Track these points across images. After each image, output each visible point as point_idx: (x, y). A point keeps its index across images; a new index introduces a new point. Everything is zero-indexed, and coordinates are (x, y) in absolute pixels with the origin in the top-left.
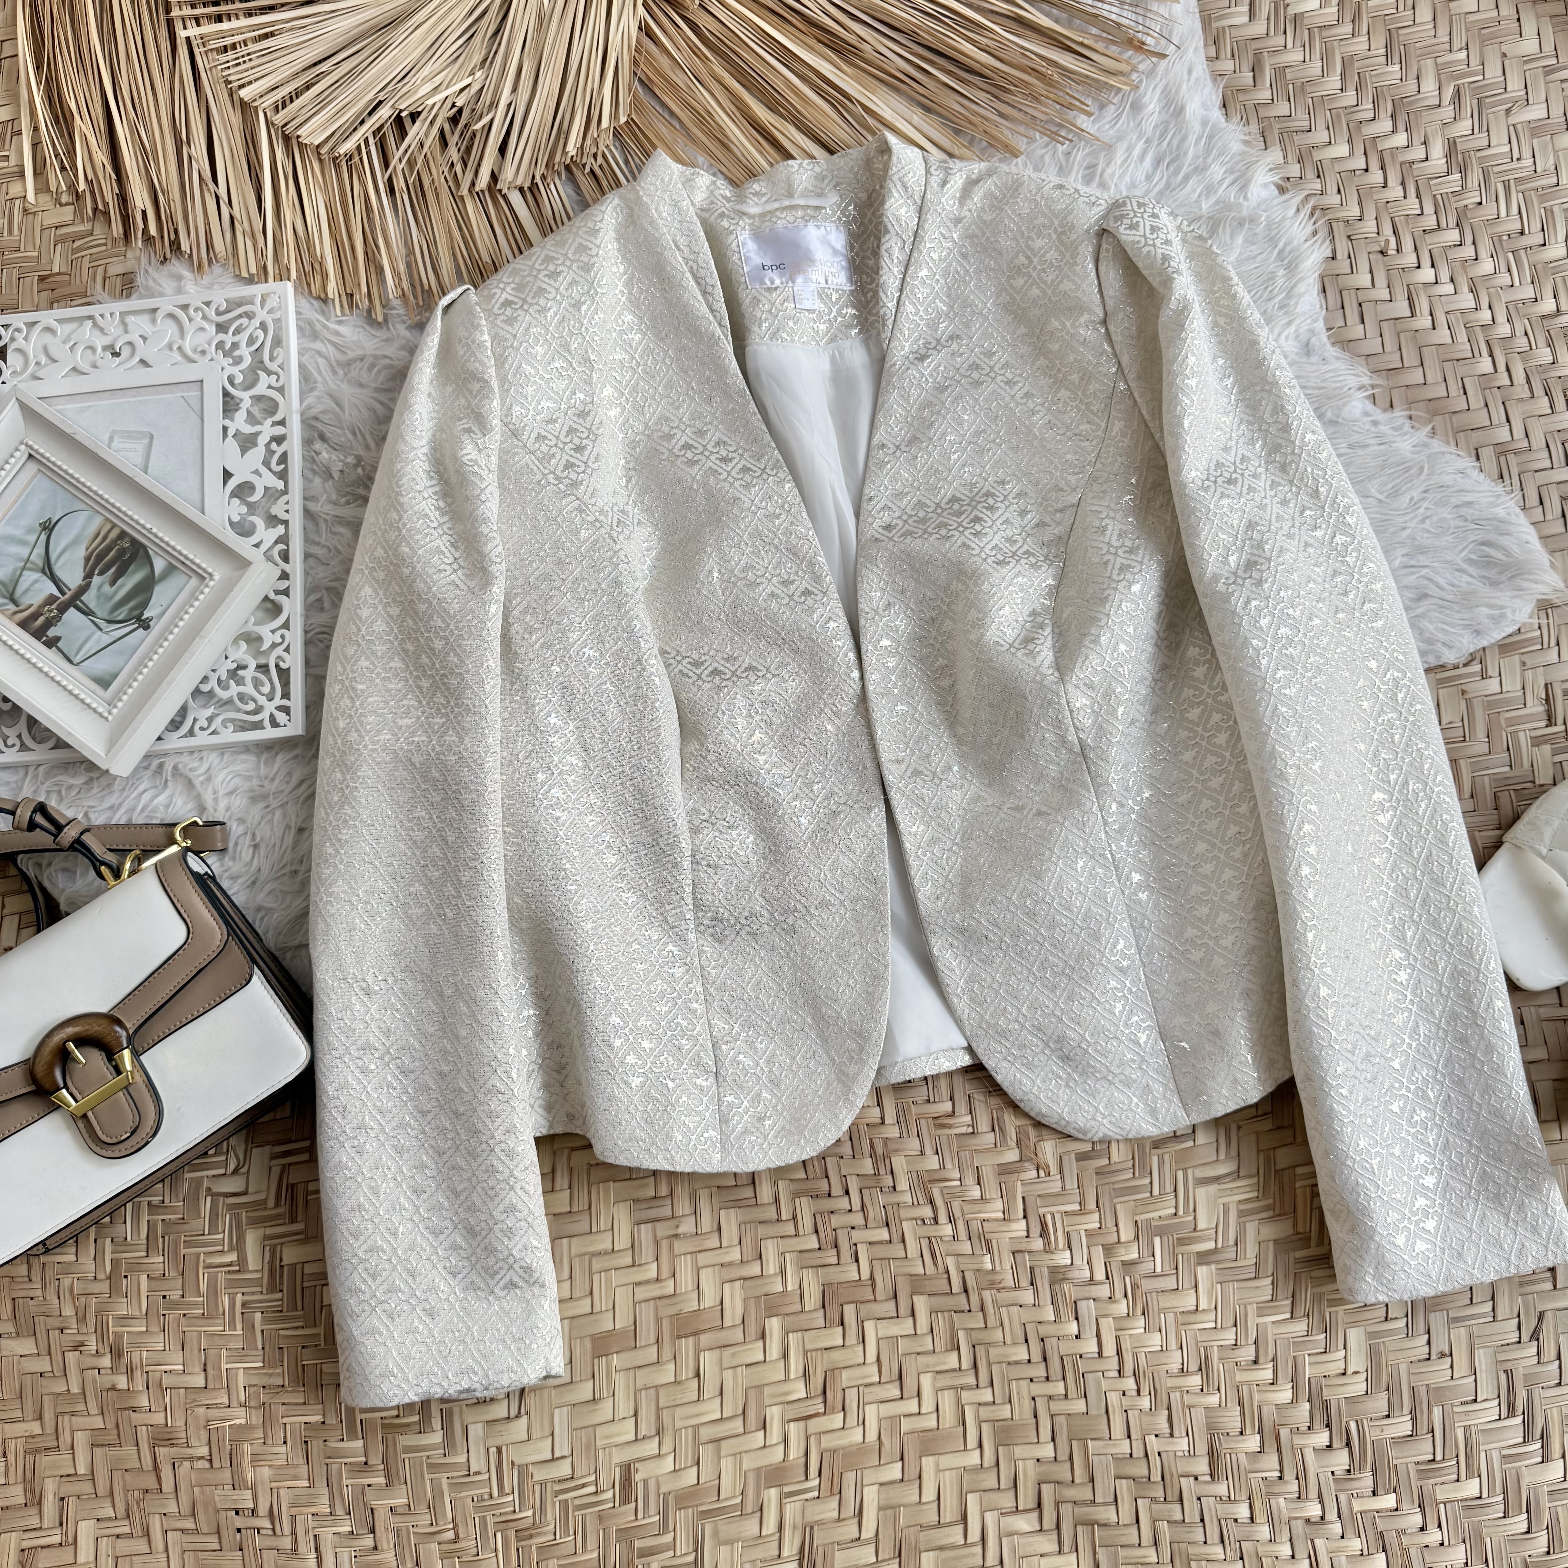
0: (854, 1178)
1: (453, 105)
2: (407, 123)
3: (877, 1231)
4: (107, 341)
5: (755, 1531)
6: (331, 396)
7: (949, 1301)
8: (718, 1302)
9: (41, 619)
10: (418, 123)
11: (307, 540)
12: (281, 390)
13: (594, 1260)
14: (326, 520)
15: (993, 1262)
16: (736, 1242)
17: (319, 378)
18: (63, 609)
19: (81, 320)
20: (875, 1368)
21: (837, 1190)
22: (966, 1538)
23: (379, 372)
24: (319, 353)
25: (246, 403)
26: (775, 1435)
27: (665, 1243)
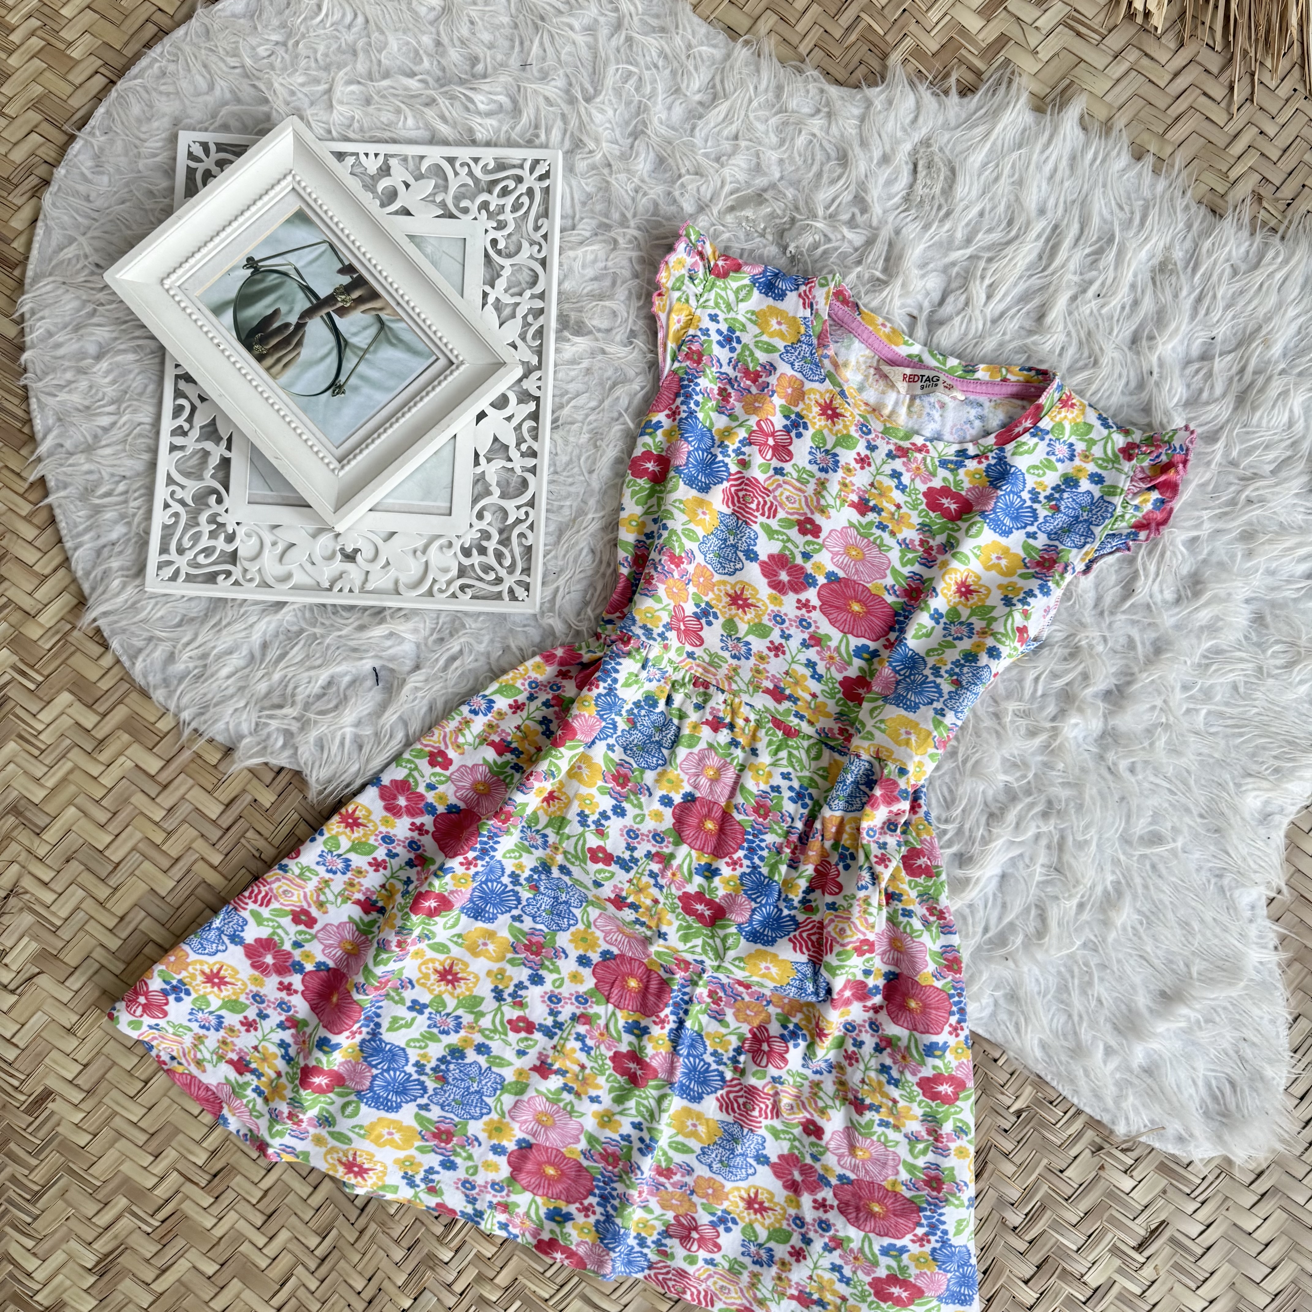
5: (90, 1213)
20: (260, 1194)
26: (158, 1169)
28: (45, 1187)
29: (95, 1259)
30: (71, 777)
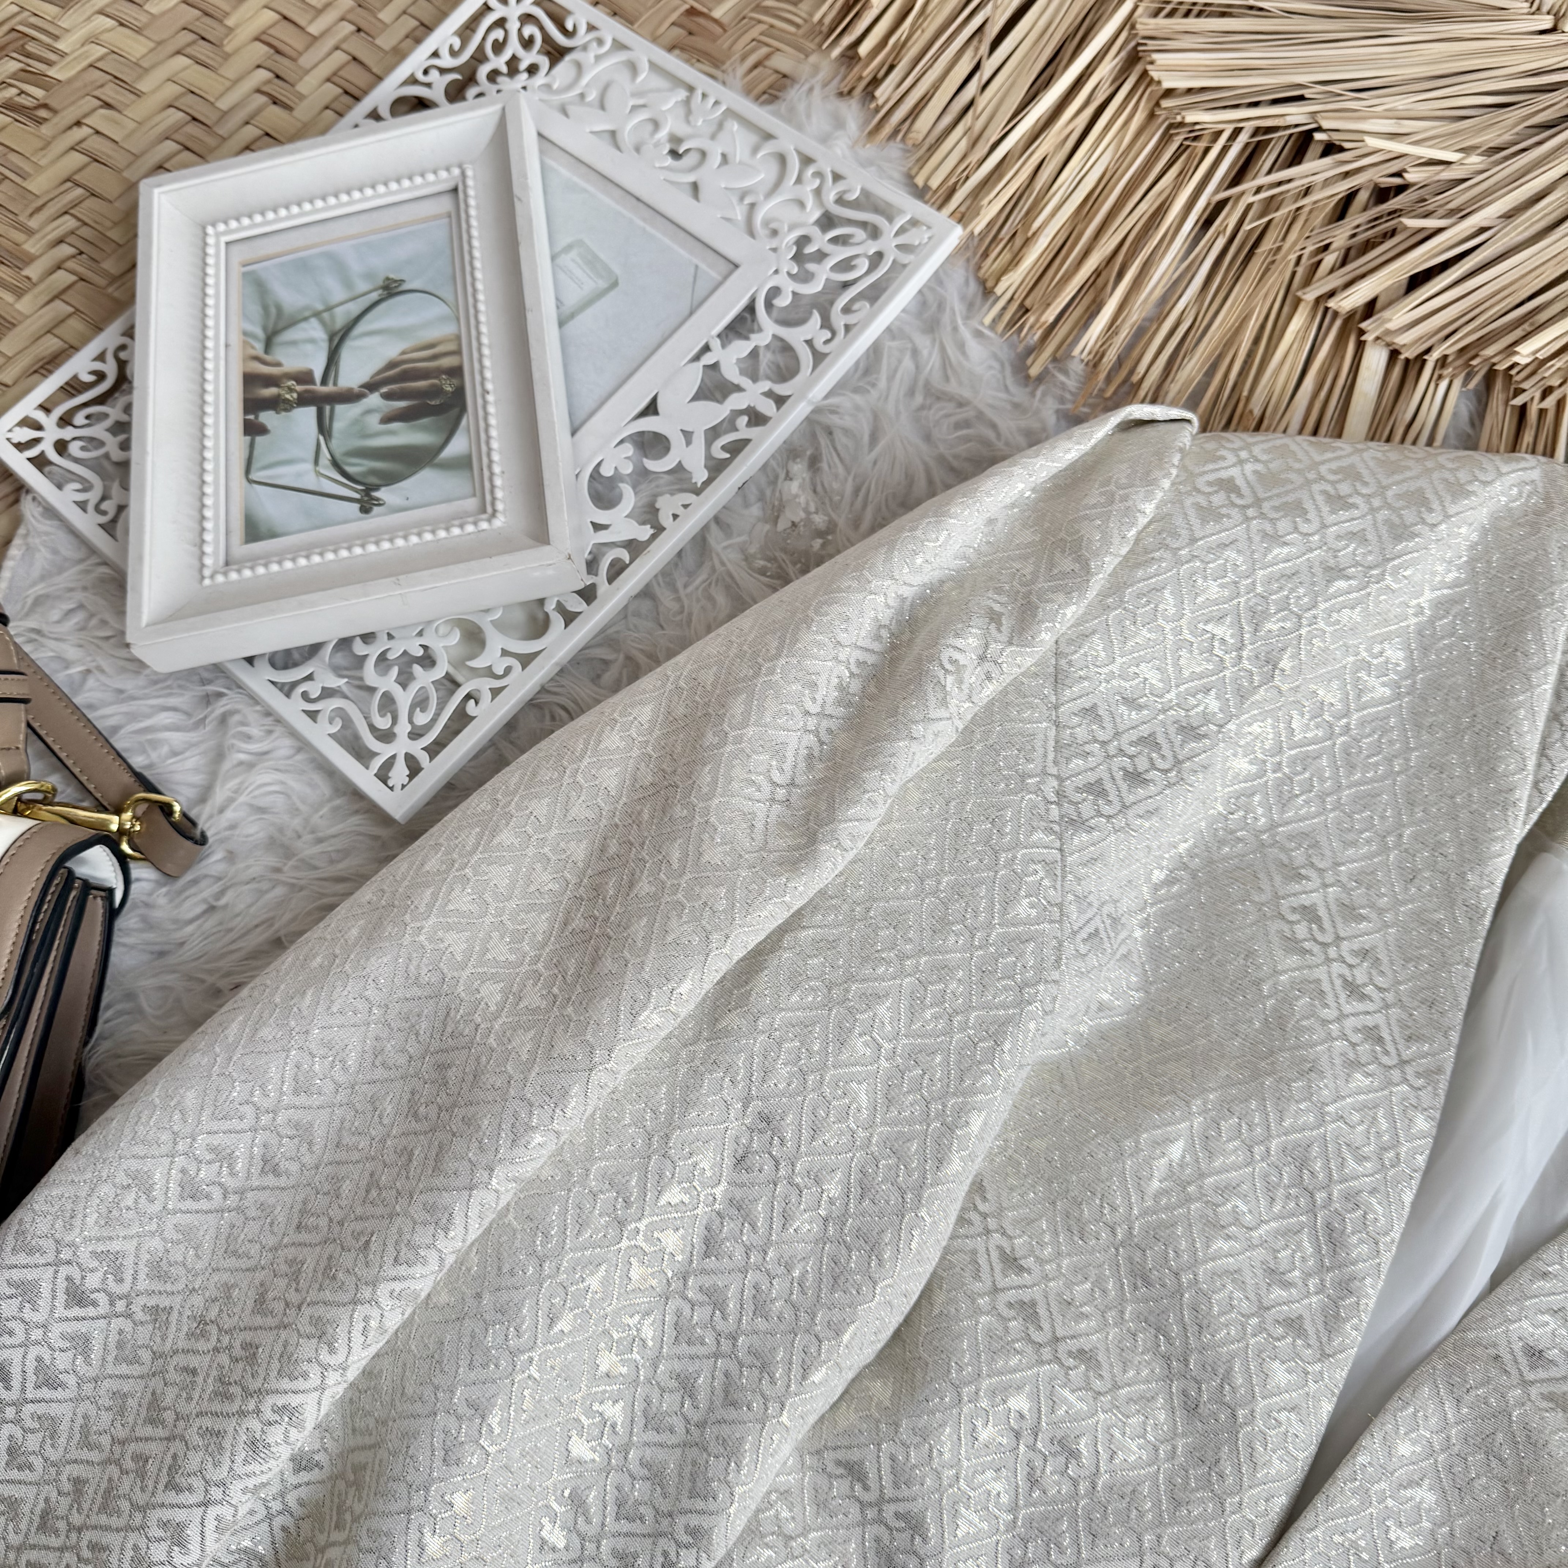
1: (1398, 174)
2: (1314, 150)
4: (682, 129)
6: (876, 417)
9: (272, 391)
10: (1328, 160)
11: (666, 574)
12: (819, 358)
14: (713, 570)
17: (883, 383)
18: (304, 400)
19: (678, 82)
23: (967, 439)
24: (915, 352)
25: (761, 339)
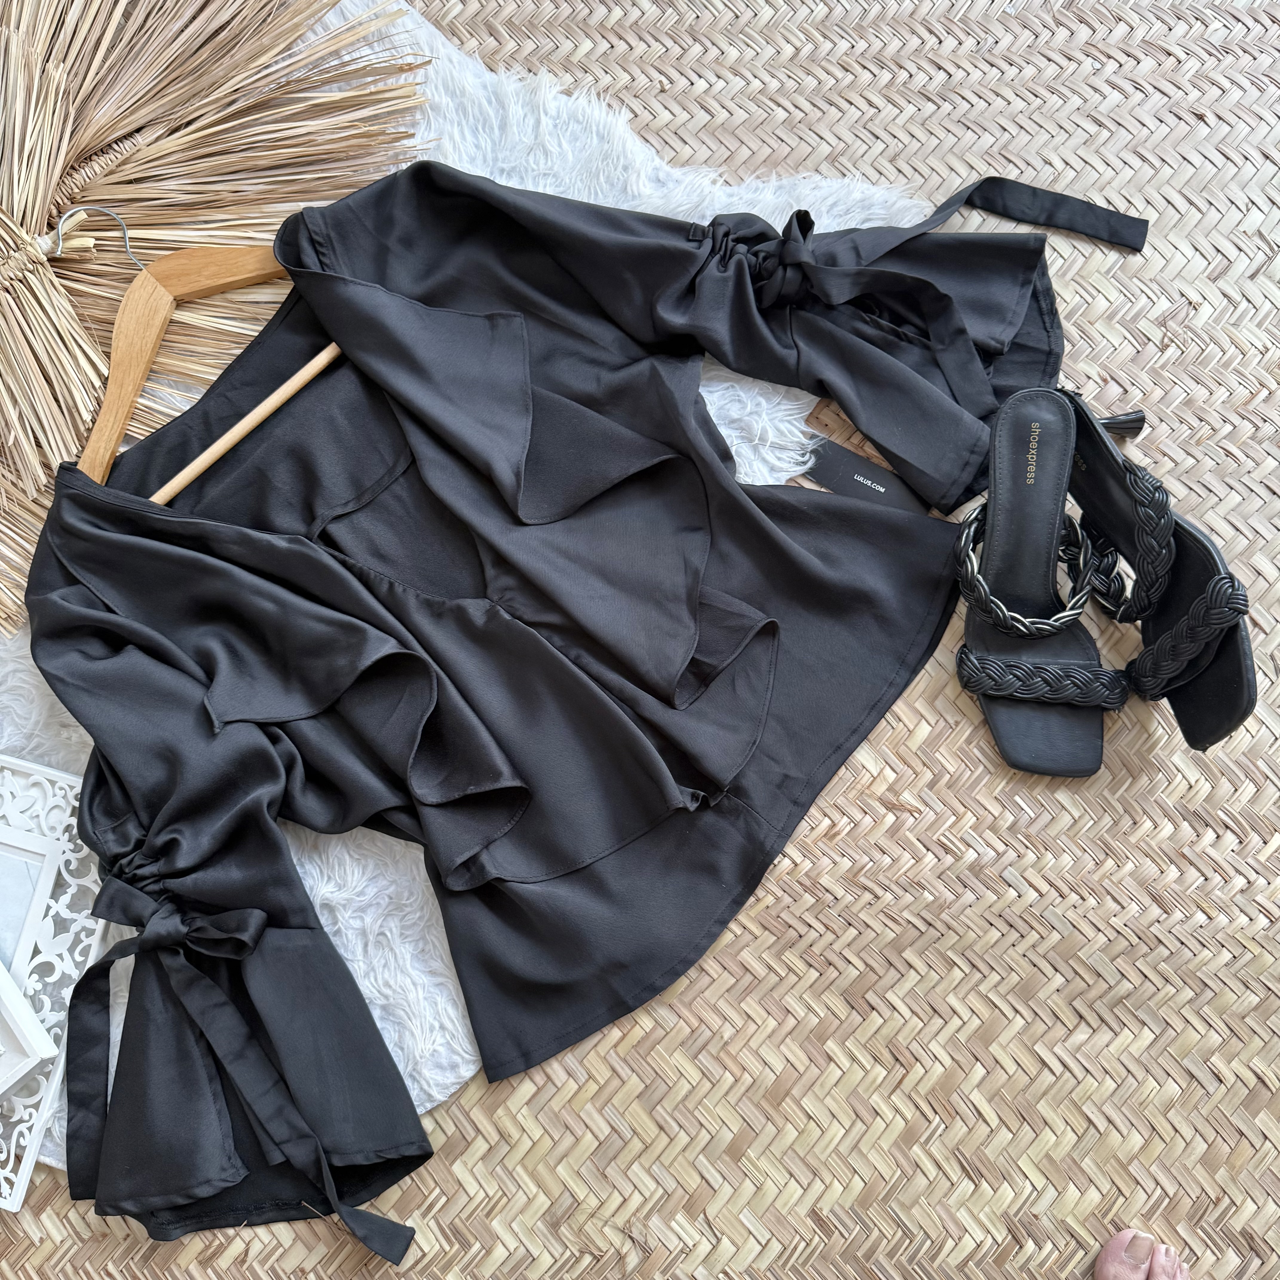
0: (806, 913)
3: (847, 933)
5: (925, 1182)
7: (925, 939)
8: (785, 1062)
13: (686, 1103)
15: (931, 893)
16: (765, 1015)
20: (915, 1019)
21: (803, 929)
22: (1054, 1074)
26: (888, 1114)
27: (722, 1054)
28: (899, 1224)
29: (966, 1180)
30: (530, 1168)
